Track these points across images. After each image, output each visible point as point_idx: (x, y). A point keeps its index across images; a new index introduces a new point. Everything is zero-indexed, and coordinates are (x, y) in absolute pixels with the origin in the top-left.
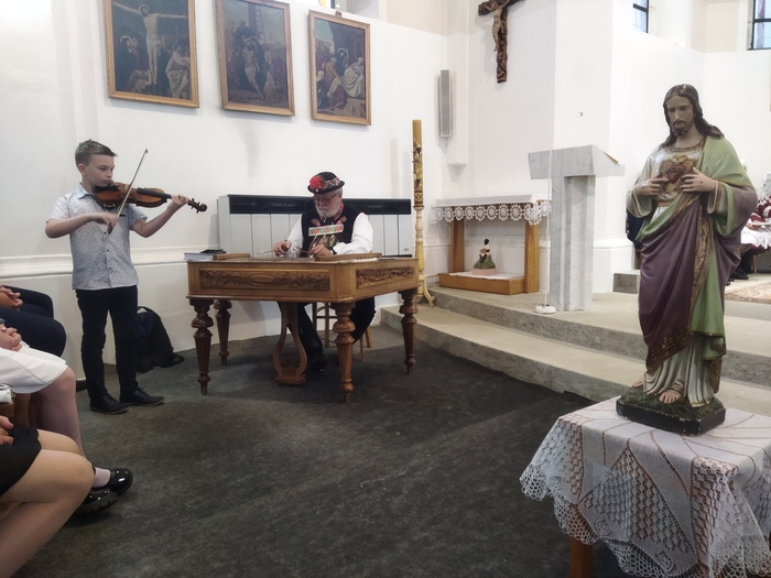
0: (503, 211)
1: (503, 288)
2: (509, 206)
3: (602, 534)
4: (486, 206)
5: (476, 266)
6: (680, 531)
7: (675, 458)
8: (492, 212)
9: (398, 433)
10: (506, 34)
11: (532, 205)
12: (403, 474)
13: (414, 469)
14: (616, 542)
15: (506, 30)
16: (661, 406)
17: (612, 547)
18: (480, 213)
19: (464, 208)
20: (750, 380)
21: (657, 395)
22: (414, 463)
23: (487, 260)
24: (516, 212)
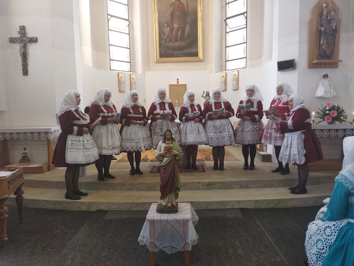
0: (36, 135)
1: (39, 170)
2: (39, 133)
3: (161, 247)
4: (25, 133)
5: (21, 161)
6: (182, 237)
7: (179, 220)
8: (29, 135)
9: (49, 249)
10: (26, 55)
11: (52, 133)
12: (70, 262)
13: (73, 259)
14: (165, 247)
15: (26, 53)
16: (169, 207)
17: (163, 249)
18: (22, 136)
19: (11, 134)
20: (150, 190)
21: (166, 205)
22: (70, 257)
23: (26, 158)
24: (43, 136)
